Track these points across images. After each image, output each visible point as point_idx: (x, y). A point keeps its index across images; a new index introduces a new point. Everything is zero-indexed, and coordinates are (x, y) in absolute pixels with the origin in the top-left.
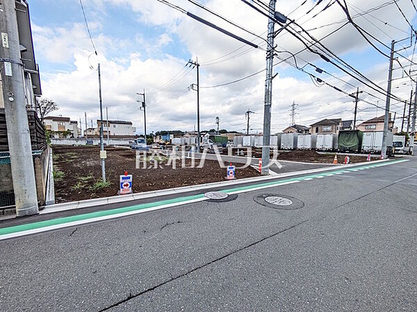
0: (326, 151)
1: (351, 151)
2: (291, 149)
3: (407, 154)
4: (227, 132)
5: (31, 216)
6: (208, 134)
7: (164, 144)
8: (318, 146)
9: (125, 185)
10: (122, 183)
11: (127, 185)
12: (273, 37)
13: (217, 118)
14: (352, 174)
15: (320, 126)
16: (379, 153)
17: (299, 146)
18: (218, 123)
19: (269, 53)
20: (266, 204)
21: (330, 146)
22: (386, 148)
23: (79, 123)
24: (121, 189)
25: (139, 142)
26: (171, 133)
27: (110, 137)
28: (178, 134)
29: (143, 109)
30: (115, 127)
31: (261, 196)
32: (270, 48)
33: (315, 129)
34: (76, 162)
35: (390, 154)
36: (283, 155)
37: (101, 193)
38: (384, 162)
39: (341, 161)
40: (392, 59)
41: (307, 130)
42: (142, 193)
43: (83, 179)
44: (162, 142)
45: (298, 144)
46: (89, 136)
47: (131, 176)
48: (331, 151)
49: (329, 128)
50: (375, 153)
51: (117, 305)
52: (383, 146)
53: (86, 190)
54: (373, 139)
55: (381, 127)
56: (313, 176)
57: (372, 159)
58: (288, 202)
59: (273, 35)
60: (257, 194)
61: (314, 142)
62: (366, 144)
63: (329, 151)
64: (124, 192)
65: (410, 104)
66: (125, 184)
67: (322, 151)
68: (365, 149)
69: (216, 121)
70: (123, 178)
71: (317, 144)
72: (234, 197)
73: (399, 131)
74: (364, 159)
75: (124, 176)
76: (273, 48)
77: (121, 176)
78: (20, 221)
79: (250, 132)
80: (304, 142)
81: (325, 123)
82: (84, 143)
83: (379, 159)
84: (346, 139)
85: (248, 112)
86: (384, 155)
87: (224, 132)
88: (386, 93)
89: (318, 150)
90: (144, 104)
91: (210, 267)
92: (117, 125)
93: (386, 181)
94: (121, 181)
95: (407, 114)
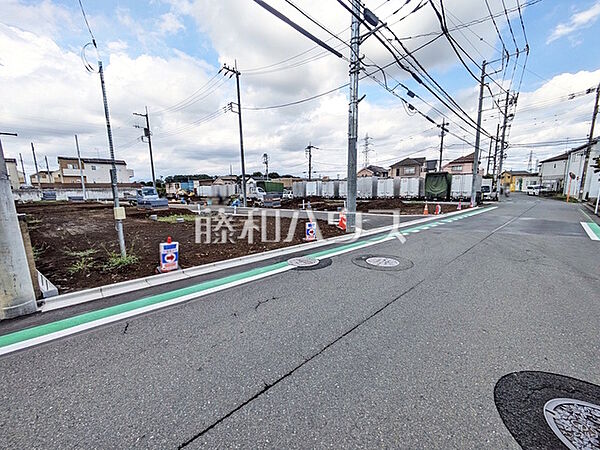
0: (411, 199)
1: (440, 199)
2: (369, 199)
3: (493, 200)
4: (278, 177)
5: (29, 315)
6: (251, 180)
7: (185, 196)
8: (402, 194)
9: (168, 258)
10: (164, 255)
11: (172, 258)
12: (359, 44)
13: (265, 155)
14: (447, 225)
15: (401, 166)
16: (469, 200)
17: (380, 194)
18: (266, 163)
19: (353, 66)
20: (370, 267)
21: (415, 193)
22: (475, 194)
23: (19, 163)
24: (163, 265)
25: (146, 194)
26: (193, 178)
27: (88, 186)
28: (205, 180)
29: (146, 139)
30: (94, 168)
31: (360, 258)
32: (355, 59)
33: (395, 171)
34: (45, 230)
35: (479, 202)
36: (363, 206)
37: (127, 272)
38: (474, 211)
39: (432, 211)
40: (483, 85)
41: (385, 173)
42: (194, 268)
43: (82, 254)
44: (182, 192)
45: (378, 192)
46: (44, 186)
47: (177, 243)
48: (417, 200)
49: (412, 170)
50: (465, 200)
51: (256, 397)
52: (473, 191)
53: (97, 270)
54: (462, 184)
55: (468, 168)
56: (409, 230)
57: (463, 207)
58: (395, 263)
59: (358, 41)
60: (355, 256)
61: (397, 189)
62: (455, 191)
63: (415, 199)
64: (167, 269)
65: (497, 141)
66: (169, 255)
67: (407, 200)
68: (455, 195)
69: (263, 159)
70: (165, 248)
71: (401, 190)
72: (327, 262)
73: (485, 174)
74: (454, 208)
75: (166, 244)
76: (360, 60)
77: (162, 245)
78: (15, 325)
79: (313, 176)
80: (386, 189)
81: (407, 163)
82: (36, 198)
83: (469, 207)
84: (434, 183)
85: (309, 148)
86: (473, 202)
87: (274, 176)
88: (476, 126)
89: (403, 199)
90: (147, 131)
91: (343, 341)
92: (98, 167)
93: (484, 232)
94: (162, 251)
95: (493, 152)
